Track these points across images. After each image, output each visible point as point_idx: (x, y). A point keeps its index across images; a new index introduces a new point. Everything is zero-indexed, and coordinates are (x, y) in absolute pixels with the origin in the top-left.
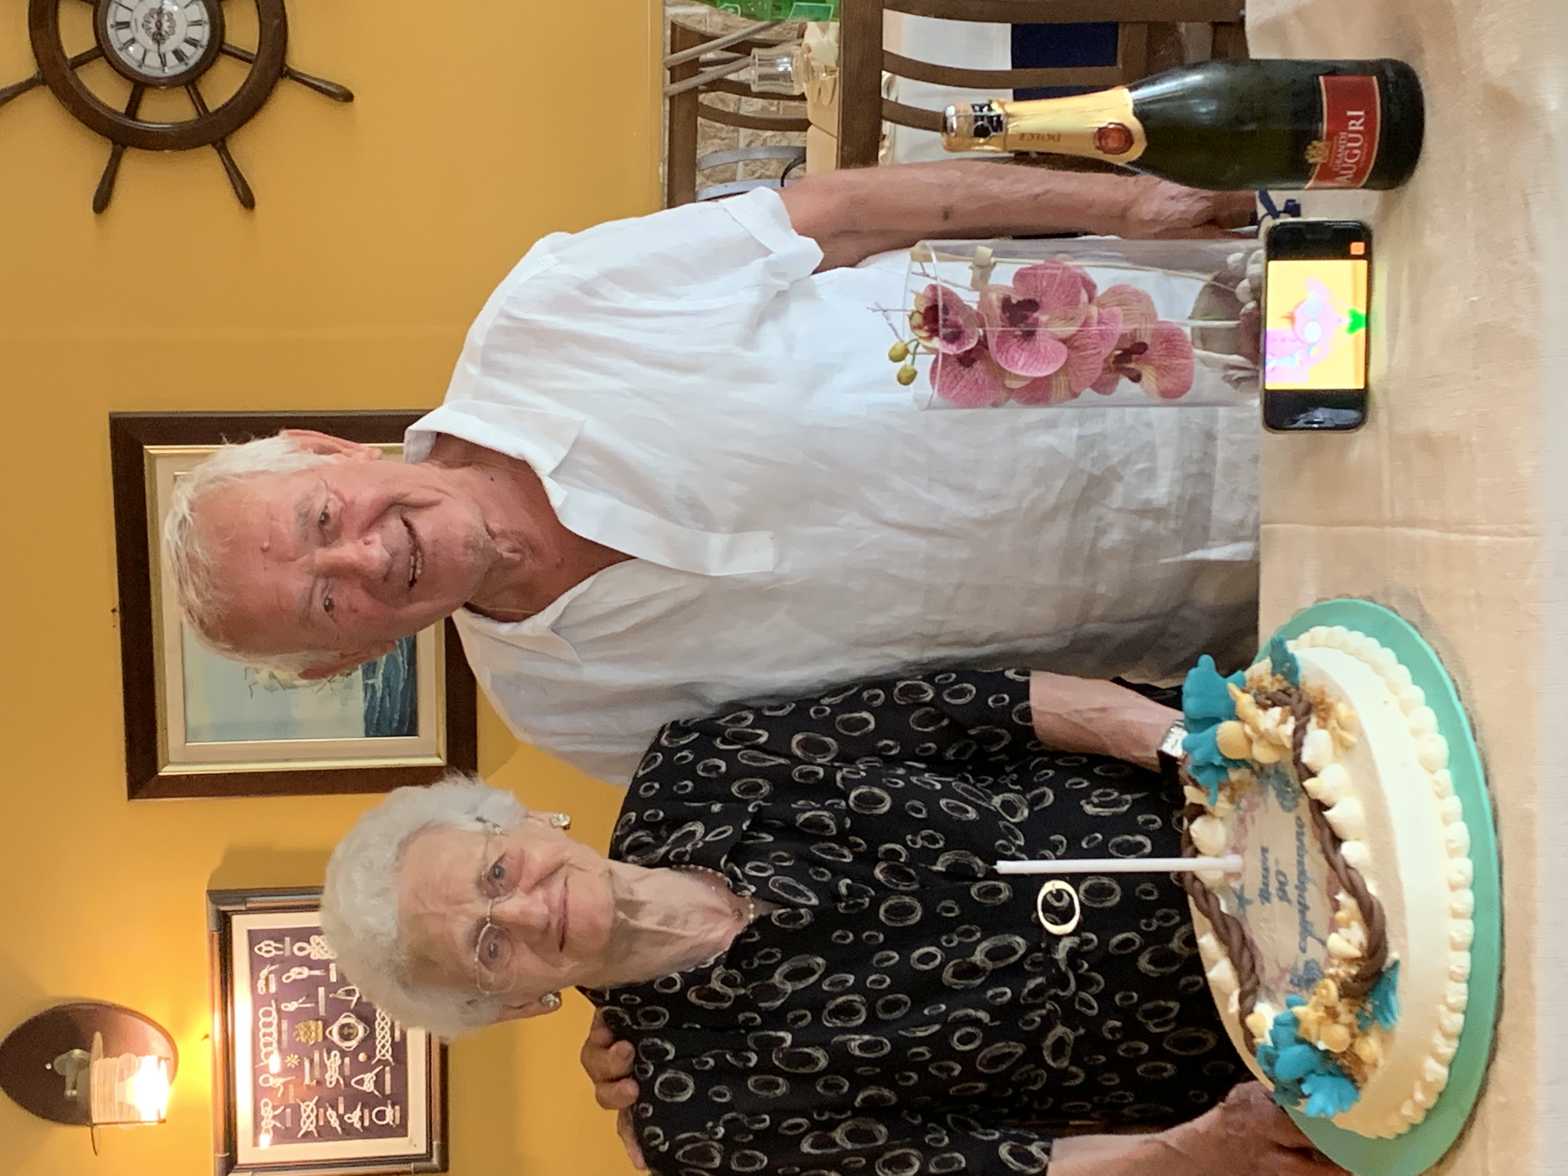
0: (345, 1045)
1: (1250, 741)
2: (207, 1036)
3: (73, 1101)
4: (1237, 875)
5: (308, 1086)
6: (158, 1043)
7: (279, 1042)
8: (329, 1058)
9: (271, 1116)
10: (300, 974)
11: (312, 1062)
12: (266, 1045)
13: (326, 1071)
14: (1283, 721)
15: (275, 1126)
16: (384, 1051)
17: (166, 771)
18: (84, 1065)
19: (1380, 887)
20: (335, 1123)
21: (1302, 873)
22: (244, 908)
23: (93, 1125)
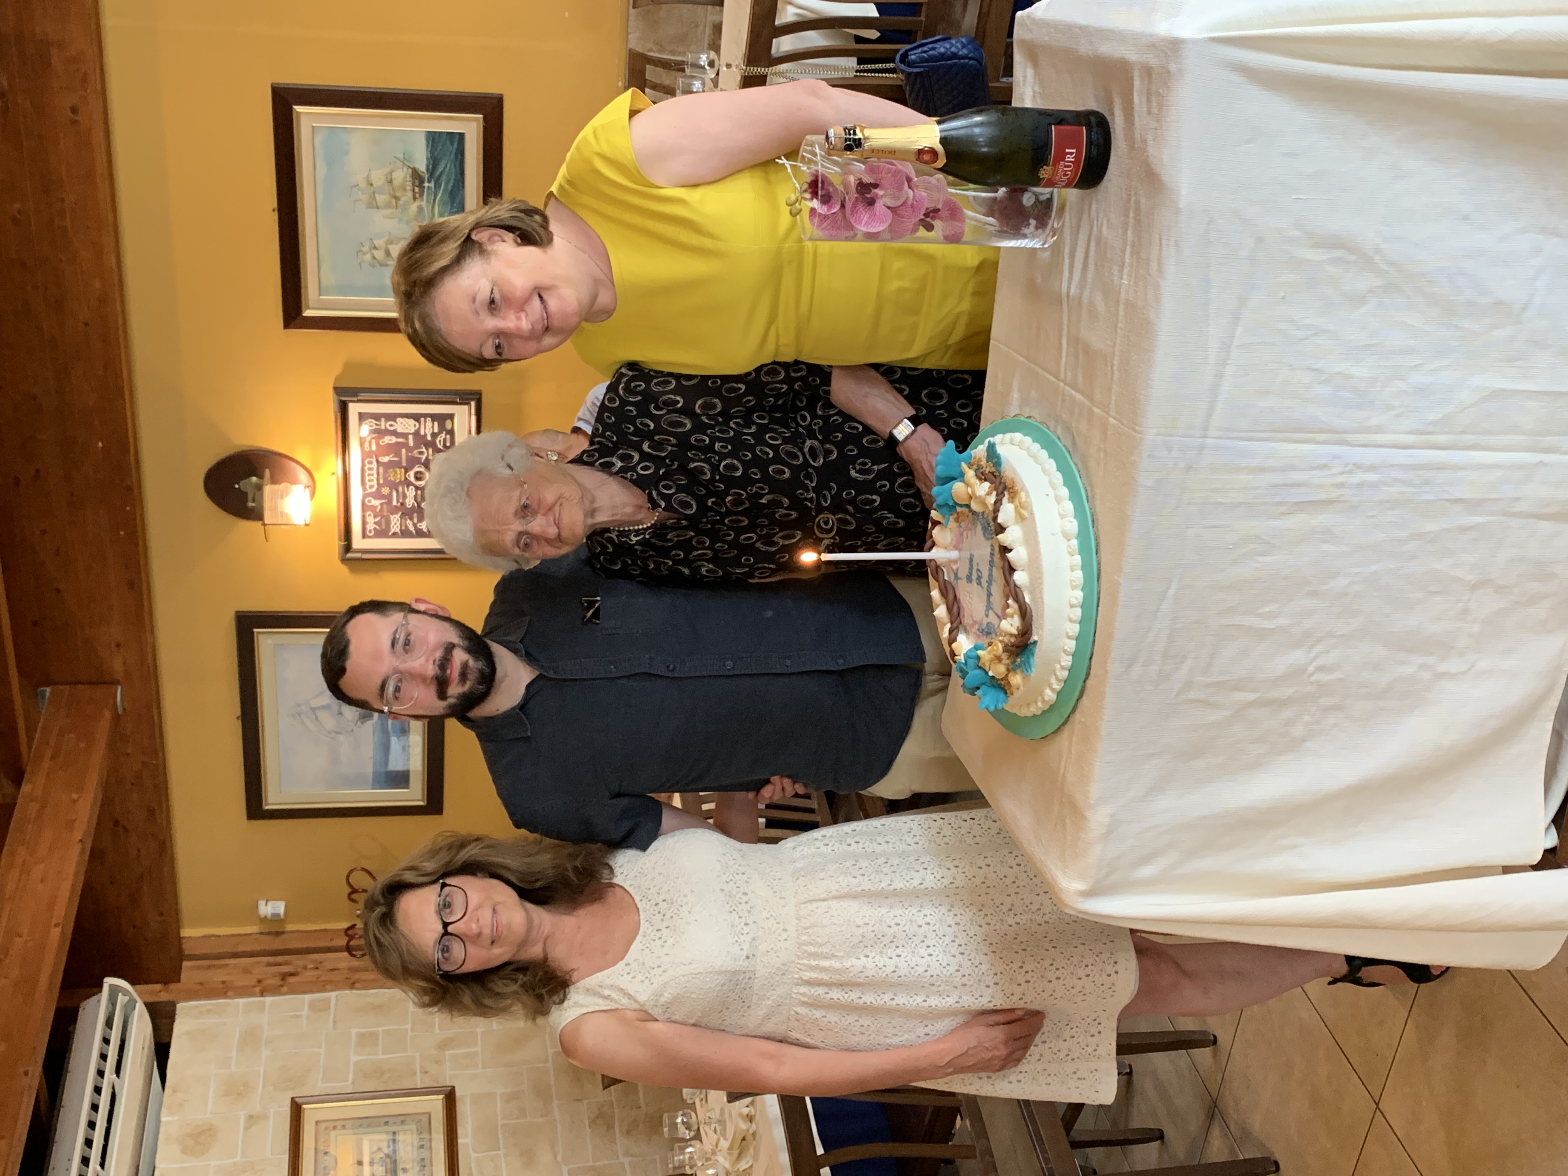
0: (418, 483)
1: (971, 497)
2: (333, 474)
3: (253, 509)
4: (955, 562)
5: (396, 507)
6: (303, 476)
7: (378, 480)
8: (408, 491)
9: (372, 522)
10: (390, 440)
11: (397, 492)
12: (370, 481)
13: (407, 499)
14: (989, 494)
15: (375, 528)
17: (307, 313)
18: (259, 488)
19: (1033, 599)
20: (411, 528)
21: (990, 576)
22: (356, 399)
23: (264, 525)
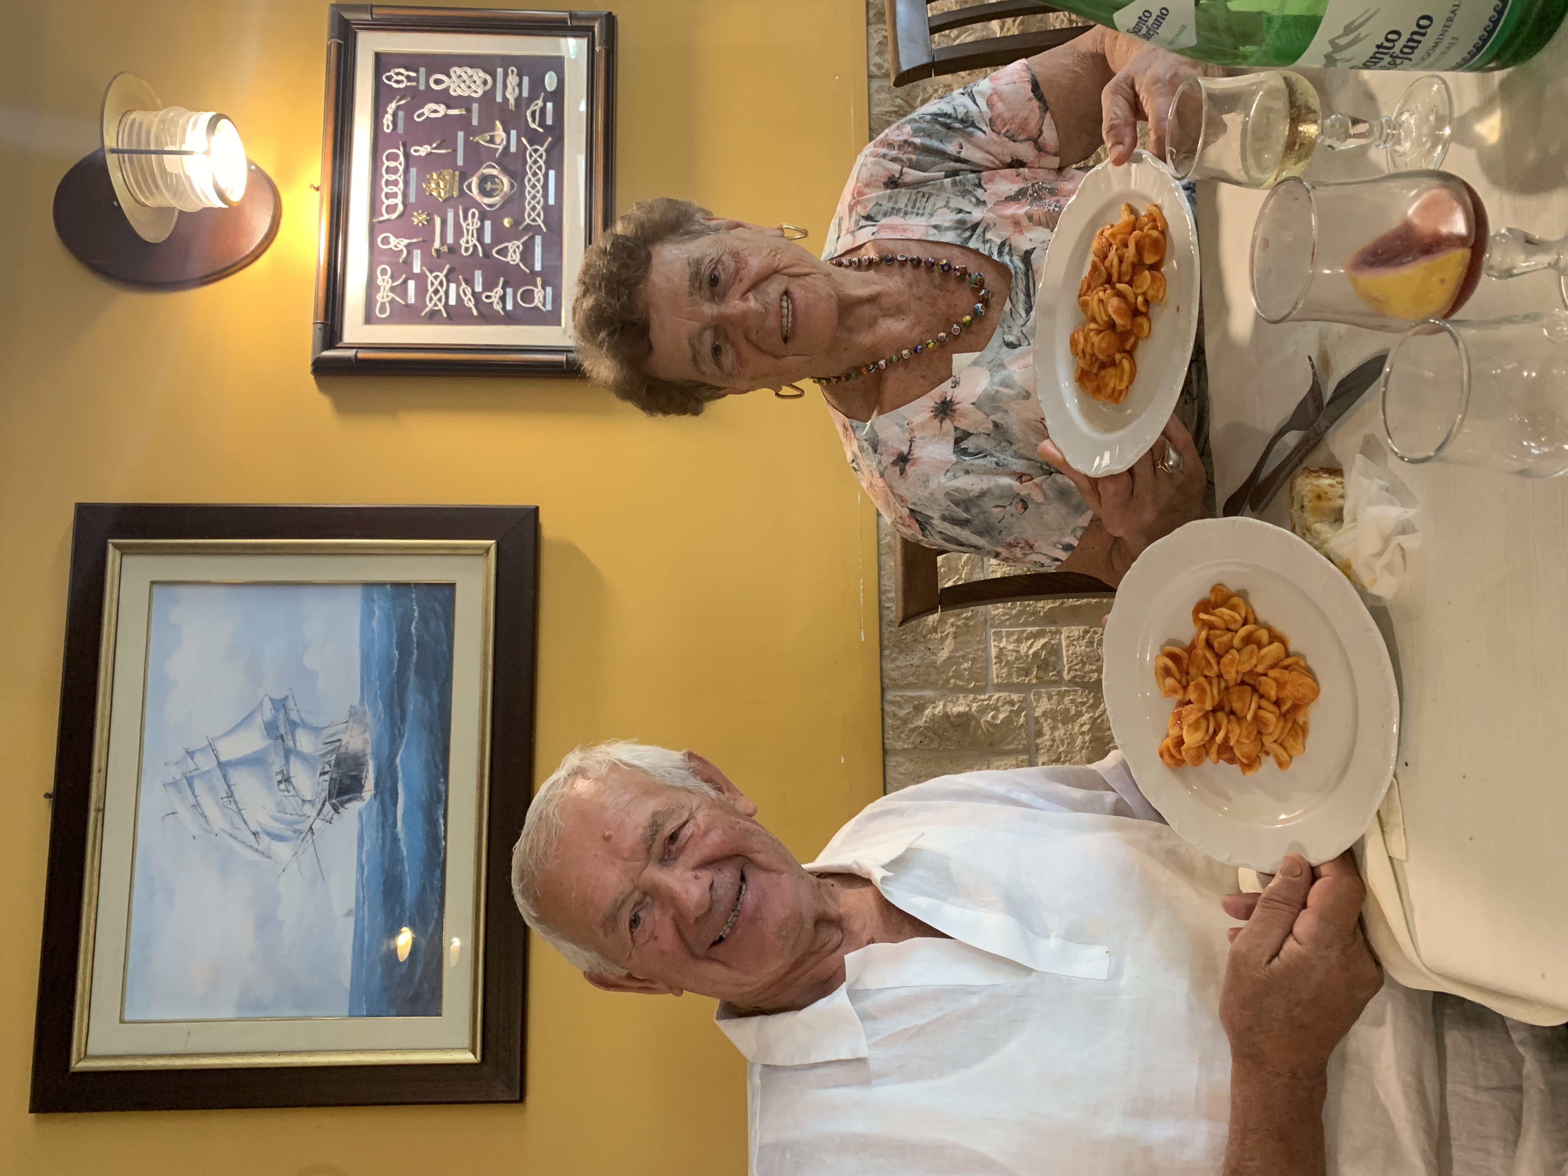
0: (486, 202)
2: (317, 189)
5: (437, 251)
7: (405, 195)
8: (466, 218)
9: (388, 287)
10: (435, 111)
11: (444, 223)
12: (388, 196)
13: (463, 236)
15: (393, 298)
16: (534, 216)
20: (470, 302)
22: (372, 24)
